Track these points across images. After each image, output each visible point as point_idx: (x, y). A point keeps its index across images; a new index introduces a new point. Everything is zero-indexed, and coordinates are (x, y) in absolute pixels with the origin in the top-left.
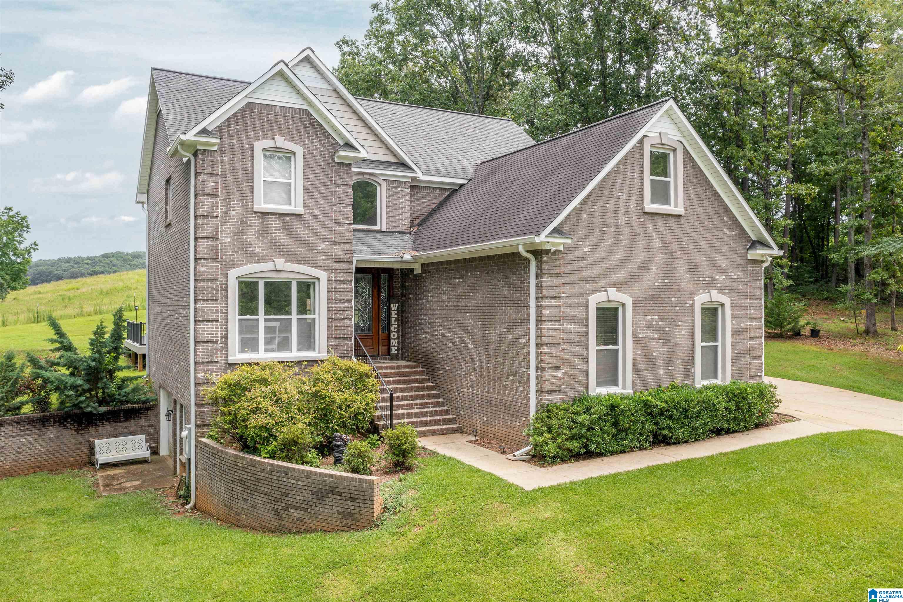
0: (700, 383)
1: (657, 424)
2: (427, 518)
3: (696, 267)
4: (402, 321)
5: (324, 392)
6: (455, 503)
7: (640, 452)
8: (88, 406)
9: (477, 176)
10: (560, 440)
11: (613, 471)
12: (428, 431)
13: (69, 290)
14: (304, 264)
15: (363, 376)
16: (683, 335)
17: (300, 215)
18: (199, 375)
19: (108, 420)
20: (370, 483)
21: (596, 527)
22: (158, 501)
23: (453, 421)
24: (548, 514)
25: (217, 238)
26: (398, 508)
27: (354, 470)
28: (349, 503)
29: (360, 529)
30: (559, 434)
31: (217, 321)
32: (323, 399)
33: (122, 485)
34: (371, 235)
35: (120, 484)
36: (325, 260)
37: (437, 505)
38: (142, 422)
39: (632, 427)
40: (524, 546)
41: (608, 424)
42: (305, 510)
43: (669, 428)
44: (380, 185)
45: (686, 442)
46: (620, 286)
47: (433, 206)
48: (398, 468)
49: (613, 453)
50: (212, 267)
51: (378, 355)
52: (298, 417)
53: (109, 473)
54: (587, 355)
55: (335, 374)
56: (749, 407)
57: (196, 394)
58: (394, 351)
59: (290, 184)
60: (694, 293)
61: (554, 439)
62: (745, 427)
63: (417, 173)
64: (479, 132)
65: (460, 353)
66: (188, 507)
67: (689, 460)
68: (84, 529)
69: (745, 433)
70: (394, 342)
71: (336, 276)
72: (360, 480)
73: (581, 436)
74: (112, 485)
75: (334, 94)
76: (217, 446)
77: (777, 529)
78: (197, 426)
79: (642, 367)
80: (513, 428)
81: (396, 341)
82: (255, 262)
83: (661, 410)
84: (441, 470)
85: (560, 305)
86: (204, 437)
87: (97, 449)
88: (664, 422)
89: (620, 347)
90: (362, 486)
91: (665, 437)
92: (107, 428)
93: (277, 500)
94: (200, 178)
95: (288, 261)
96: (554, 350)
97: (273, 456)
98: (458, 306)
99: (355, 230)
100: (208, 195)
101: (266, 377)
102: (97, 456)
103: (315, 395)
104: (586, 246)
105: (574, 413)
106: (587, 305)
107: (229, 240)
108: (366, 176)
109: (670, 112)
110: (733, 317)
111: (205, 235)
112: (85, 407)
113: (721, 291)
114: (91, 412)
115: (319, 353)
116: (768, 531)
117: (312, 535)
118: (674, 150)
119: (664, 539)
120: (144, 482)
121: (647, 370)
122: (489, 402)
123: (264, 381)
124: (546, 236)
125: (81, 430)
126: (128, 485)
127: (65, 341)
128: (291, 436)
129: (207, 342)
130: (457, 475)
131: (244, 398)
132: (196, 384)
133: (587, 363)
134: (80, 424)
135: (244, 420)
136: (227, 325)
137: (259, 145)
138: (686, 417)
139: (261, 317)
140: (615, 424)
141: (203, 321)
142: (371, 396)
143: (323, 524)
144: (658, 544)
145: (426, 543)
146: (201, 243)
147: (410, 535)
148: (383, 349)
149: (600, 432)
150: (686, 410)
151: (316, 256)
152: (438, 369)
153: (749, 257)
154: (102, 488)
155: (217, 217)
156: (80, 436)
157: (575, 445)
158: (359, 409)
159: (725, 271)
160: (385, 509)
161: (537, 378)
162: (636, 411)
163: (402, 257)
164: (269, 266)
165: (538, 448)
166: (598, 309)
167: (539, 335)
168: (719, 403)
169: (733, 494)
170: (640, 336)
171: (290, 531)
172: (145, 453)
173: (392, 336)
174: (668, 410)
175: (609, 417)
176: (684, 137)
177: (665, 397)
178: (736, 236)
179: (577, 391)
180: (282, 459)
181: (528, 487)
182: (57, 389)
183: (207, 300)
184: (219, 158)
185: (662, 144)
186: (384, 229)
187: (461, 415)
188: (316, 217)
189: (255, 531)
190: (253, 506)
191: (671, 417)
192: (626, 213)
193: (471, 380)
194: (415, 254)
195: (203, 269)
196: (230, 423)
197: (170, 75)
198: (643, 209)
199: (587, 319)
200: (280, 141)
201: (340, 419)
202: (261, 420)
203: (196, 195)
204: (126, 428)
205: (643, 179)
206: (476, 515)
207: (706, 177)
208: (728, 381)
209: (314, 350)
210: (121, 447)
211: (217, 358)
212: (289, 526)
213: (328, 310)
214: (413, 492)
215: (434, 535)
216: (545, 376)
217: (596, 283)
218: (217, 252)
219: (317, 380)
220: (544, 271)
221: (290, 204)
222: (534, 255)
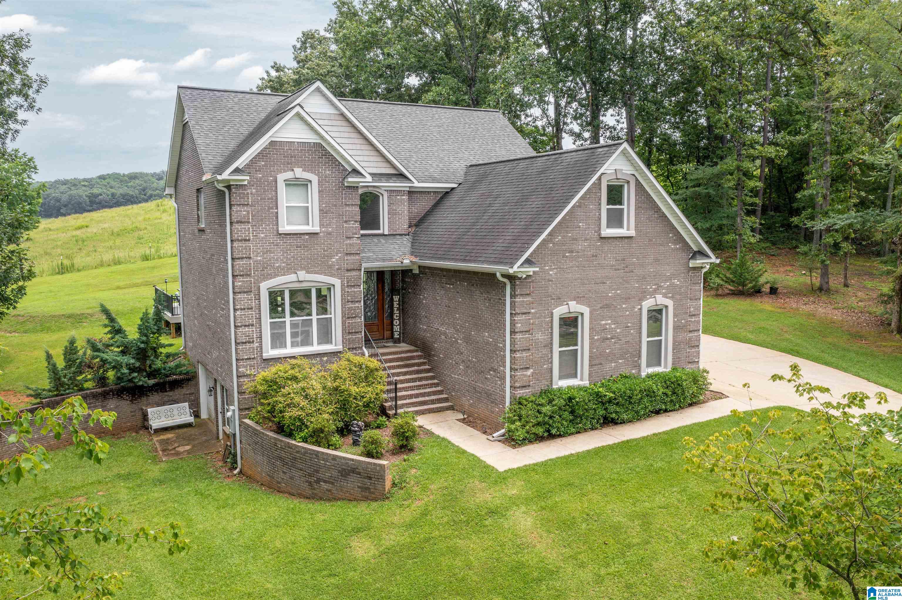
0: (646, 371)
1: (606, 409)
2: (426, 494)
3: (644, 278)
4: (403, 310)
5: (343, 387)
6: (446, 481)
7: (592, 433)
8: (140, 380)
9: (466, 181)
10: (528, 427)
11: (567, 453)
12: (426, 410)
13: (79, 228)
14: (321, 274)
15: (372, 371)
16: (632, 334)
17: (317, 234)
18: (240, 370)
19: (156, 391)
20: (382, 467)
21: (549, 502)
22: (209, 465)
23: (446, 400)
24: (514, 492)
25: (250, 258)
26: (403, 485)
27: (369, 455)
28: (366, 480)
29: (375, 500)
30: (527, 422)
31: (253, 325)
32: (342, 392)
33: (177, 449)
34: (375, 240)
35: (175, 448)
36: (338, 269)
37: (433, 483)
38: (185, 391)
39: (586, 414)
40: (496, 517)
41: (566, 412)
42: (333, 483)
43: (616, 412)
44: (383, 195)
45: (630, 422)
46: (578, 299)
47: (428, 208)
48: (403, 450)
49: (572, 434)
50: (247, 281)
51: (383, 339)
52: (323, 408)
53: (162, 437)
54: (552, 356)
55: (350, 370)
56: (683, 391)
57: (238, 384)
58: (396, 336)
59: (307, 208)
60: (642, 299)
61: (524, 426)
62: (680, 406)
63: (413, 183)
64: (469, 128)
65: (451, 346)
66: (235, 472)
67: (628, 441)
68: (157, 493)
69: (679, 411)
70: (396, 328)
71: (348, 283)
72: (375, 464)
73: (545, 423)
74: (168, 450)
75: (341, 118)
76: (258, 428)
77: (683, 501)
78: (240, 410)
79: (597, 362)
80: (493, 412)
81: (398, 327)
82: (282, 275)
83: (610, 398)
84: (436, 451)
85: (529, 319)
86: (246, 418)
87: (150, 416)
88: (612, 408)
89: (579, 347)
90: (375, 469)
91: (613, 419)
92: (155, 397)
93: (310, 475)
94: (234, 208)
95: (308, 272)
96: (525, 354)
97: (305, 440)
98: (449, 307)
99: (362, 235)
100: (241, 222)
101: (297, 375)
102: (151, 422)
103: (336, 389)
104: (551, 270)
105: (539, 405)
106: (552, 317)
107: (259, 258)
108: (370, 189)
109: (625, 152)
110: (675, 315)
111: (240, 256)
112: (138, 382)
113: (665, 296)
114: (142, 385)
115: (336, 346)
116: (676, 503)
117: (339, 503)
118: (628, 182)
119: (598, 511)
120: (194, 446)
121: (601, 364)
122: (475, 388)
123: (294, 378)
124: (518, 267)
125: (135, 400)
126: (181, 449)
127: (116, 325)
128: (319, 426)
129: (245, 343)
130: (448, 456)
131: (280, 394)
132: (238, 377)
133: (551, 363)
134: (133, 395)
135: (281, 412)
136: (261, 328)
137: (281, 177)
138: (630, 403)
139: (288, 319)
140: (572, 412)
141: (241, 326)
142: (380, 387)
143: (347, 495)
144: (593, 515)
145: (425, 514)
146: (237, 262)
147: (413, 507)
148: (387, 334)
149: (559, 419)
150: (630, 397)
151: (330, 267)
152: (434, 355)
153: (691, 266)
154: (161, 452)
155: (249, 240)
156: (134, 405)
157: (540, 431)
158: (370, 398)
159: (670, 279)
160: (394, 485)
161: (511, 377)
162: (589, 401)
163: (402, 263)
164: (292, 277)
165: (510, 434)
166: (560, 318)
167: (512, 343)
168: (658, 390)
169: (656, 472)
170: (596, 338)
171: (321, 499)
172: (191, 419)
173: (394, 323)
174: (615, 399)
175: (568, 407)
176: (637, 170)
177: (614, 388)
178: (680, 249)
179: (543, 385)
180: (313, 444)
181: (501, 469)
182: (114, 368)
183: (244, 309)
184: (249, 191)
185: (617, 179)
186: (386, 233)
187: (452, 395)
188: (330, 234)
189: (293, 497)
190: (291, 478)
191: (617, 404)
192: (586, 240)
193: (460, 369)
194: (414, 260)
195: (240, 283)
196: (269, 412)
197: (195, 92)
198: (600, 234)
199: (552, 328)
200: (299, 172)
201: (356, 407)
202: (295, 412)
203: (231, 223)
204: (171, 396)
205: (600, 210)
206: (461, 492)
207: (655, 202)
208: (669, 369)
209: (332, 343)
210: (169, 413)
211: (254, 355)
212: (320, 495)
213: (342, 310)
214: (415, 470)
215: (431, 508)
216: (517, 375)
217: (560, 299)
218: (250, 269)
219: (336, 377)
220: (517, 293)
221: (308, 224)
222: (509, 279)
